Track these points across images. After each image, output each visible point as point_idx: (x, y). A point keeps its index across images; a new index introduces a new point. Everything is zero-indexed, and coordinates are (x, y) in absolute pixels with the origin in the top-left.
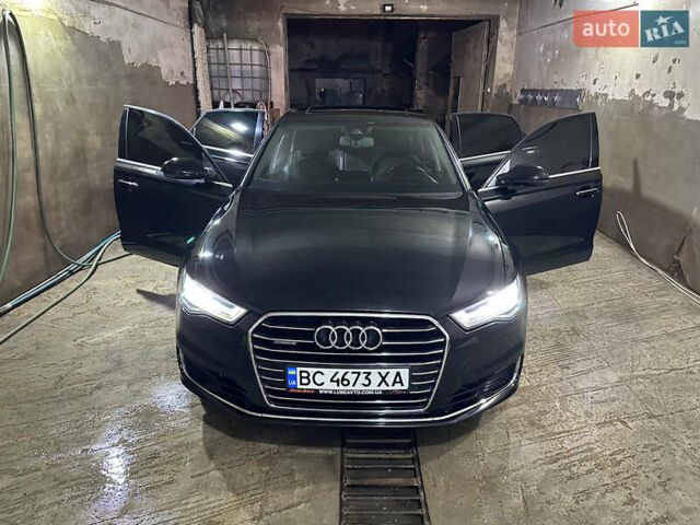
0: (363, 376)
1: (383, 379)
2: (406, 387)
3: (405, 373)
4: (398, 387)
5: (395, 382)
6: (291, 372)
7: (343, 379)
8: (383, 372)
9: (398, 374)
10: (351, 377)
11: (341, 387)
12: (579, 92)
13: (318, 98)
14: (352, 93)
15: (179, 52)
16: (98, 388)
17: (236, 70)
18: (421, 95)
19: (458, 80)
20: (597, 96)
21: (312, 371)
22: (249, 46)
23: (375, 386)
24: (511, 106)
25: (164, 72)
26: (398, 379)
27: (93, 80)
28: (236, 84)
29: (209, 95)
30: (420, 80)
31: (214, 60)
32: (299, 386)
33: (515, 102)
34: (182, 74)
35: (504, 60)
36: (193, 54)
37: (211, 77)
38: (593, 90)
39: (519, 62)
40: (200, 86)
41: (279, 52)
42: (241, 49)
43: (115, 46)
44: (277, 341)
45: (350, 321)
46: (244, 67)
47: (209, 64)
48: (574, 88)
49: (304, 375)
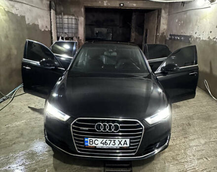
0: (112, 142)
1: (120, 143)
2: (128, 146)
3: (128, 141)
4: (125, 146)
5: (124, 144)
6: (86, 140)
7: (105, 143)
8: (120, 140)
9: (125, 141)
10: (108, 142)
11: (105, 145)
12: (190, 37)
13: (95, 35)
14: (108, 33)
15: (46, 19)
16: (14, 144)
17: (66, 26)
18: (133, 35)
19: (147, 30)
20: (197, 38)
21: (94, 139)
22: (71, 17)
23: (117, 145)
24: (166, 40)
25: (40, 26)
26: (125, 143)
27: (15, 30)
28: (66, 31)
29: (56, 35)
30: (133, 29)
31: (58, 22)
32: (89, 145)
33: (168, 39)
34: (46, 27)
35: (163, 24)
36: (51, 20)
37: (57, 28)
38: (195, 36)
39: (169, 24)
40: (53, 31)
41: (82, 19)
42: (68, 18)
43: (23, 17)
44: (81, 128)
45: (108, 121)
46: (69, 25)
47: (56, 23)
48: (189, 35)
49: (91, 141)
